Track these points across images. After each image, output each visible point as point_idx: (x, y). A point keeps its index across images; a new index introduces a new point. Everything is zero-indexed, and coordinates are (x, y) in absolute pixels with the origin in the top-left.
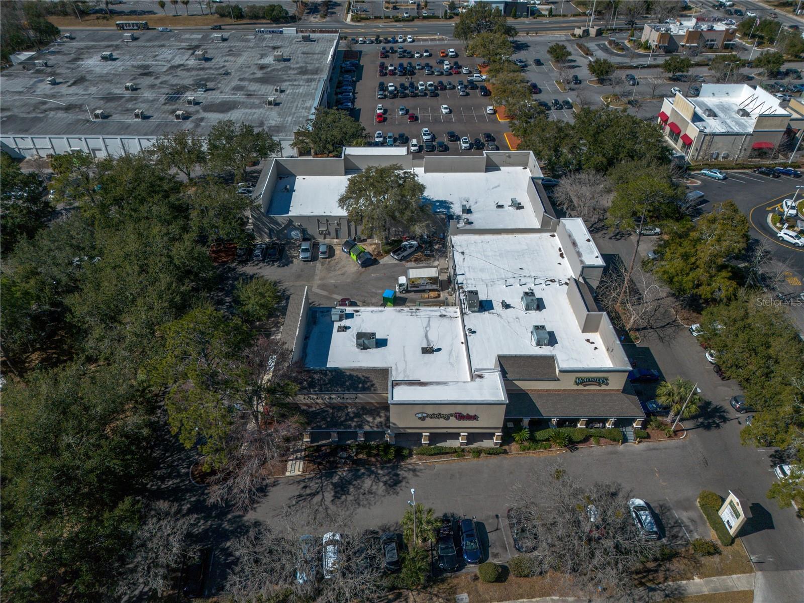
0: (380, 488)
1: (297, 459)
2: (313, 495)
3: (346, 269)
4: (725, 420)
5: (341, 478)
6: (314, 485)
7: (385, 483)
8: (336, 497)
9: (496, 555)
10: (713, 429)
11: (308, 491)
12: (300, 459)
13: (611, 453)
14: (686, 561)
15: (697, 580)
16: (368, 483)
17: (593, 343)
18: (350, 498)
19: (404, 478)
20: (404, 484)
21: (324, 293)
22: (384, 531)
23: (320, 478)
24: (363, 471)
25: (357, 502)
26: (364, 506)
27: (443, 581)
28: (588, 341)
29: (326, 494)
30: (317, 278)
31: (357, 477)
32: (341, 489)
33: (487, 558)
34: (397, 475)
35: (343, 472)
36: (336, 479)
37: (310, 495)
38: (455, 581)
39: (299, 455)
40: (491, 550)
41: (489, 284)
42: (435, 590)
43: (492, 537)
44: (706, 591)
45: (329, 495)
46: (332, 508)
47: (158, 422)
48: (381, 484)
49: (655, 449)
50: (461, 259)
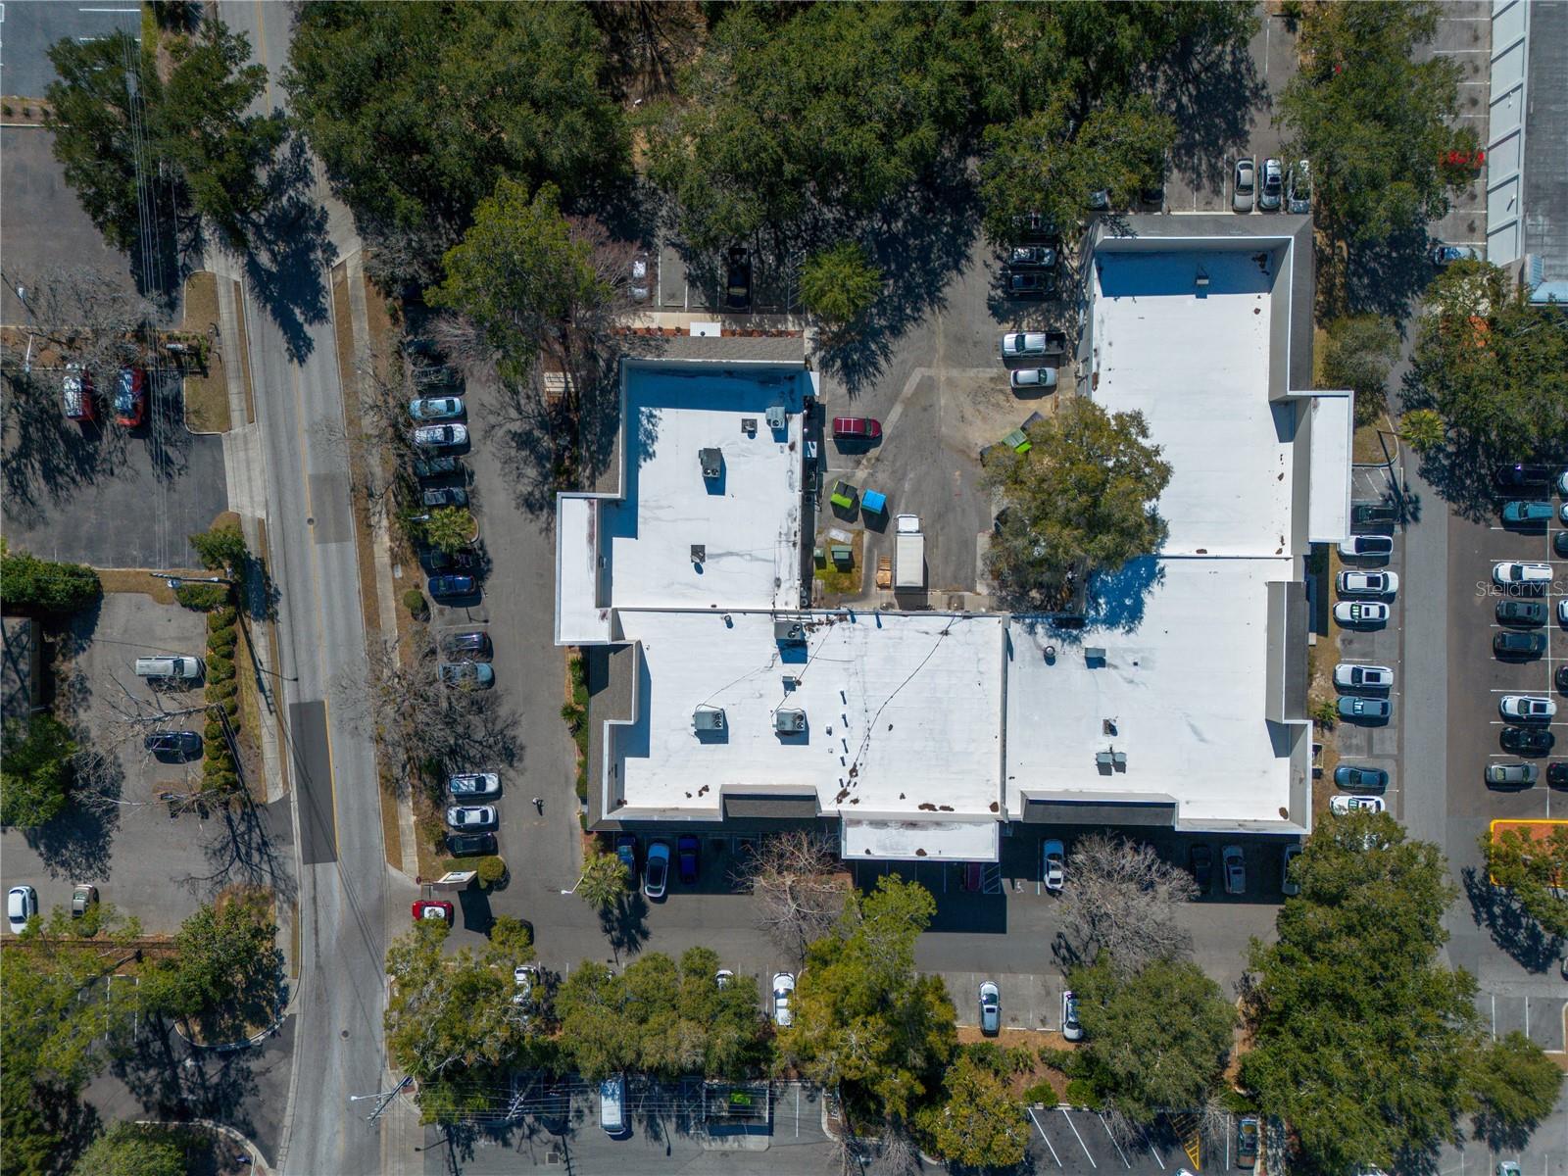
0: (525, 488)
1: (567, 383)
2: (518, 408)
3: (979, 422)
4: (617, 944)
5: (539, 440)
6: (530, 408)
7: (531, 494)
8: (514, 435)
9: (441, 612)
10: (603, 922)
11: (523, 402)
12: (567, 387)
13: (567, 778)
14: (429, 813)
15: (413, 818)
16: (532, 472)
17: (701, 794)
18: (513, 452)
19: (538, 517)
20: (530, 516)
21: (909, 388)
22: (472, 491)
23: (540, 414)
24: (548, 466)
25: (508, 461)
26: (502, 469)
27: (414, 553)
28: (706, 789)
29: (518, 423)
30: (955, 373)
31: (540, 460)
32: (524, 441)
33: (440, 602)
34: (541, 509)
35: (547, 443)
36: (537, 433)
37: (519, 404)
38: (413, 565)
39: (571, 385)
40: (447, 609)
41: (851, 666)
42: (405, 544)
43: (462, 611)
44: (402, 822)
45: (517, 427)
46: (500, 433)
47: (635, 188)
48: (530, 489)
49: (571, 834)
50: (925, 628)
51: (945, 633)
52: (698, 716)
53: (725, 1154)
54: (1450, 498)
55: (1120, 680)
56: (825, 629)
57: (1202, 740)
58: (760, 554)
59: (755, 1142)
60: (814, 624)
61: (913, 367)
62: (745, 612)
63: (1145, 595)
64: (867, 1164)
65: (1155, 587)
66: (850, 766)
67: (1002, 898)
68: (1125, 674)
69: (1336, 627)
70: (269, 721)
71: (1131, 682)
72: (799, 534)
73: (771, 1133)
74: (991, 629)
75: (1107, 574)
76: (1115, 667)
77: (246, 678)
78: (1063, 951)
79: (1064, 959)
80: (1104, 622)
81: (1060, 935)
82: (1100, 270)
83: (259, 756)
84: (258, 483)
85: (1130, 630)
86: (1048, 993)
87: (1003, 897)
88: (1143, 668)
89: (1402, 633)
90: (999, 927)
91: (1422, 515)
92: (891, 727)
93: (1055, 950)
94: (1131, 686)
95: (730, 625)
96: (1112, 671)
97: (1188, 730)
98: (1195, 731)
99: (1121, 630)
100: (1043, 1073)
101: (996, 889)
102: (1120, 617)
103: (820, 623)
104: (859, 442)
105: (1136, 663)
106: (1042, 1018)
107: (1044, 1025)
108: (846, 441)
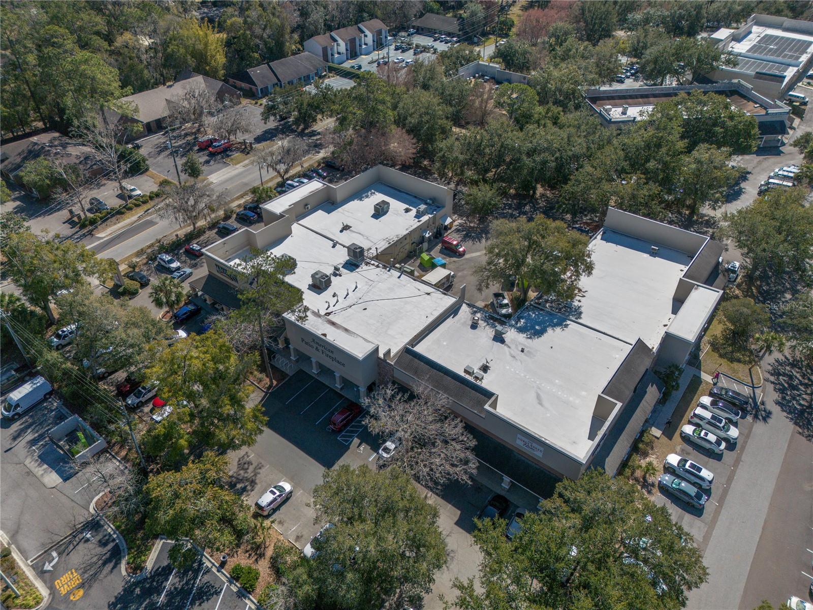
41: (371, 282)
50: (419, 288)
51: (428, 294)
53: (29, 473)
54: (796, 424)
55: (508, 353)
56: (373, 267)
57: (540, 404)
58: (371, 239)
59: (52, 478)
60: (370, 264)
63: (550, 330)
64: (87, 540)
65: (558, 330)
66: (329, 311)
68: (512, 352)
69: (680, 440)
70: (135, 218)
71: (514, 357)
72: (393, 242)
73: (66, 479)
76: (509, 347)
77: (145, 207)
80: (517, 328)
82: (604, 233)
83: (115, 224)
84: (225, 177)
85: (530, 338)
87: (347, 448)
88: (526, 355)
89: (733, 473)
91: (769, 421)
92: (365, 309)
94: (512, 358)
95: (334, 247)
96: (506, 348)
97: (534, 395)
98: (538, 397)
99: (525, 335)
100: (263, 568)
101: (347, 441)
102: (528, 331)
103: (373, 265)
104: (451, 253)
105: (522, 351)
106: (300, 535)
107: (296, 541)
108: (445, 251)
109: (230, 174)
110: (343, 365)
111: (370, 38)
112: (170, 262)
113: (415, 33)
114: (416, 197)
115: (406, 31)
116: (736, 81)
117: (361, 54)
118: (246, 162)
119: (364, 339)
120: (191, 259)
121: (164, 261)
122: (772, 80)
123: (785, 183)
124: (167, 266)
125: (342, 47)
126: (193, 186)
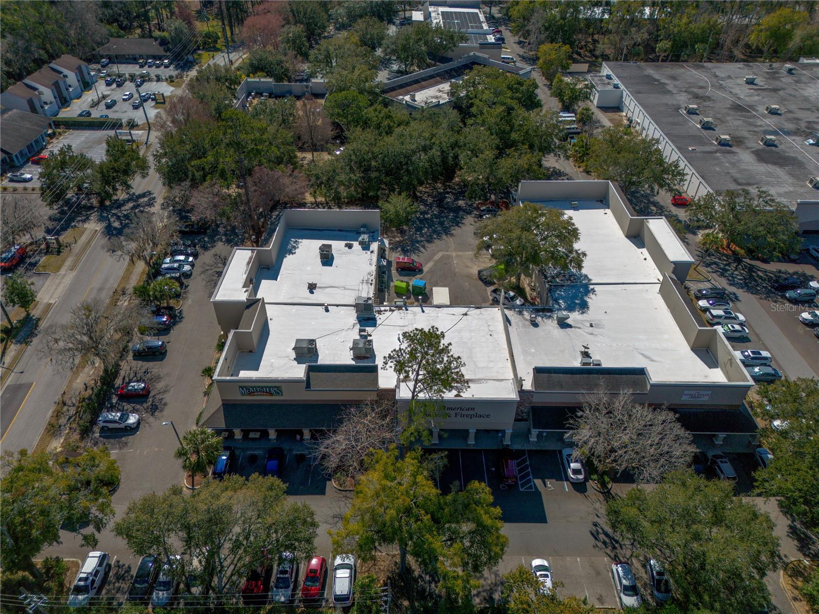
21: (436, 257)
26: (206, 284)
30: (460, 253)
41: (405, 328)
50: (451, 313)
51: (466, 314)
52: (298, 341)
54: (752, 293)
55: (584, 333)
56: (388, 313)
57: (653, 361)
58: (349, 287)
60: (381, 311)
61: (438, 251)
62: (337, 306)
63: (587, 299)
65: (592, 296)
67: (538, 494)
68: (586, 331)
71: (592, 334)
72: (374, 280)
74: (495, 314)
75: (561, 291)
76: (579, 328)
78: (602, 537)
79: (604, 543)
80: (565, 309)
81: (595, 525)
84: (59, 291)
85: (583, 312)
86: (598, 573)
88: (597, 328)
90: (541, 518)
91: (740, 299)
93: (595, 536)
94: (592, 336)
95: (327, 310)
96: (577, 330)
97: (641, 356)
98: (645, 356)
99: (577, 312)
101: (531, 487)
102: (574, 307)
103: (385, 311)
104: (411, 272)
105: (591, 326)
106: (598, 596)
107: (602, 603)
108: (403, 272)
109: (62, 286)
110: (488, 416)
111: (72, 78)
112: (124, 417)
113: (109, 63)
114: (341, 231)
115: (98, 63)
116: (472, 54)
117: (71, 99)
118: (68, 263)
119: (494, 380)
120: (141, 403)
121: (115, 422)
122: (494, 48)
123: (573, 126)
124: (122, 426)
125: (47, 94)
126: (28, 318)
